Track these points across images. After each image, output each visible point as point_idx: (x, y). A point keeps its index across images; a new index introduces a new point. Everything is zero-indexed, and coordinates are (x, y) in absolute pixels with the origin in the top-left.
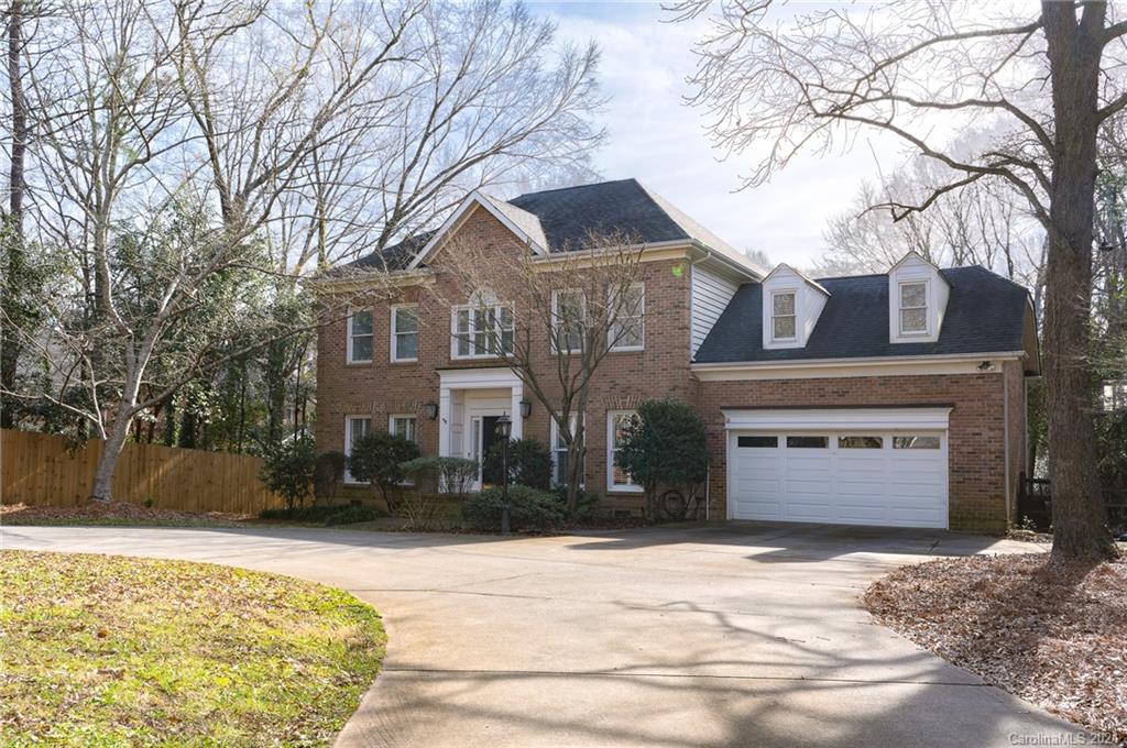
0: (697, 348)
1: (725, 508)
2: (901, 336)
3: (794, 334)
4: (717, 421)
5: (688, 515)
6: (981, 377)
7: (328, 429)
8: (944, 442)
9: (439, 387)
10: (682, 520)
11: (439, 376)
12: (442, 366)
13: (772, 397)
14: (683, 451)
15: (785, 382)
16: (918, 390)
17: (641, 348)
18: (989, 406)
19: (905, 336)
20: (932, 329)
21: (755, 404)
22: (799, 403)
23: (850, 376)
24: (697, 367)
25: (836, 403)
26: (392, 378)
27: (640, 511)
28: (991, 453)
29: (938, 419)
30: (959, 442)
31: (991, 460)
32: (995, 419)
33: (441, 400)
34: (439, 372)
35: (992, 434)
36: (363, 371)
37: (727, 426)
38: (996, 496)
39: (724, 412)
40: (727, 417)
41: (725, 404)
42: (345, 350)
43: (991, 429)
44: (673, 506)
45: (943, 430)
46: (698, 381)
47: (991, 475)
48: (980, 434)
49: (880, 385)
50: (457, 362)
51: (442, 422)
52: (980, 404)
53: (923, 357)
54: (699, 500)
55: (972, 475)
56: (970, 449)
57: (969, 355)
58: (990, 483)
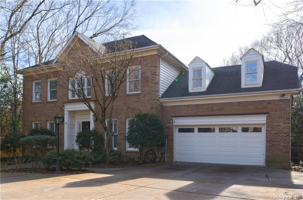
0: (163, 93)
1: (173, 157)
2: (246, 85)
3: (201, 86)
4: (170, 122)
5: (157, 160)
6: (281, 101)
7: (26, 127)
8: (264, 130)
9: (64, 110)
10: (154, 162)
11: (64, 106)
12: (65, 102)
13: (192, 112)
14: (153, 133)
15: (198, 105)
16: (253, 107)
17: (139, 92)
18: (284, 113)
19: (247, 85)
20: (259, 81)
21: (185, 115)
22: (203, 114)
23: (224, 102)
24: (162, 100)
25: (218, 113)
26: (48, 107)
27: (138, 158)
28: (285, 133)
29: (261, 120)
30: (271, 129)
31: (284, 137)
32: (286, 119)
33: (65, 115)
34: (64, 104)
35: (285, 125)
36: (38, 105)
37: (174, 124)
38: (286, 152)
39: (173, 118)
40: (174, 120)
41: (173, 115)
42: (32, 97)
43: (285, 123)
44: (151, 156)
45: (264, 124)
46: (163, 106)
47: (284, 143)
48: (280, 126)
49: (237, 105)
50: (71, 100)
51: (65, 123)
52: (280, 112)
53: (256, 92)
54: (162, 154)
55: (276, 143)
56: (275, 132)
57: (277, 91)
58: (284, 147)
